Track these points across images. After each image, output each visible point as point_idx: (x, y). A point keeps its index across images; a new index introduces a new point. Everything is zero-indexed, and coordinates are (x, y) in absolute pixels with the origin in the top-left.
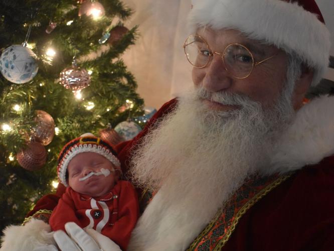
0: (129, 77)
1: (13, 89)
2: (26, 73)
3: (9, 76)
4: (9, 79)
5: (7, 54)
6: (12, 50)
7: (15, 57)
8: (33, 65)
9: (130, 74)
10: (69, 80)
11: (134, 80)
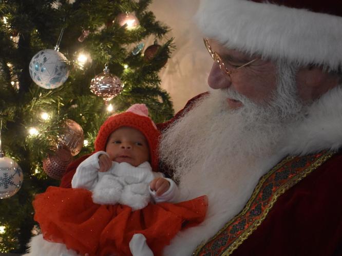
0: (165, 96)
1: (42, 96)
2: (56, 76)
3: (39, 80)
4: (38, 83)
5: (38, 56)
6: (42, 53)
7: (45, 59)
8: (63, 69)
9: (166, 93)
10: (100, 86)
11: (170, 100)
